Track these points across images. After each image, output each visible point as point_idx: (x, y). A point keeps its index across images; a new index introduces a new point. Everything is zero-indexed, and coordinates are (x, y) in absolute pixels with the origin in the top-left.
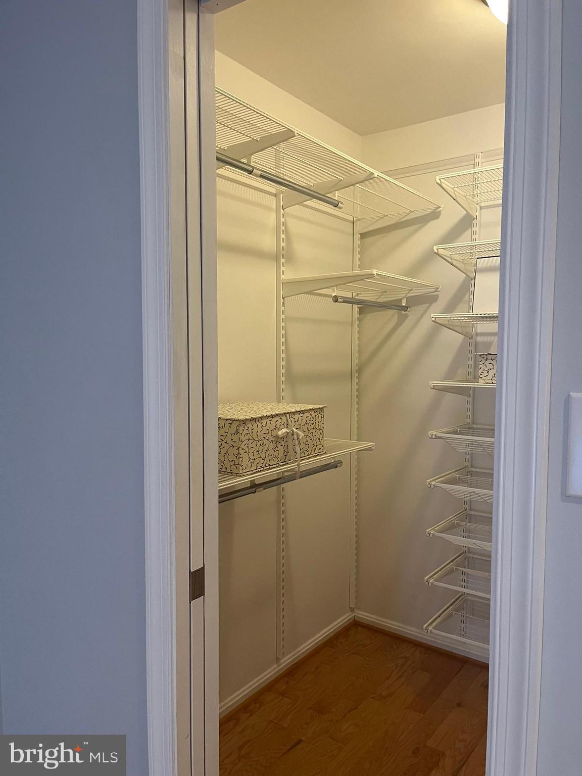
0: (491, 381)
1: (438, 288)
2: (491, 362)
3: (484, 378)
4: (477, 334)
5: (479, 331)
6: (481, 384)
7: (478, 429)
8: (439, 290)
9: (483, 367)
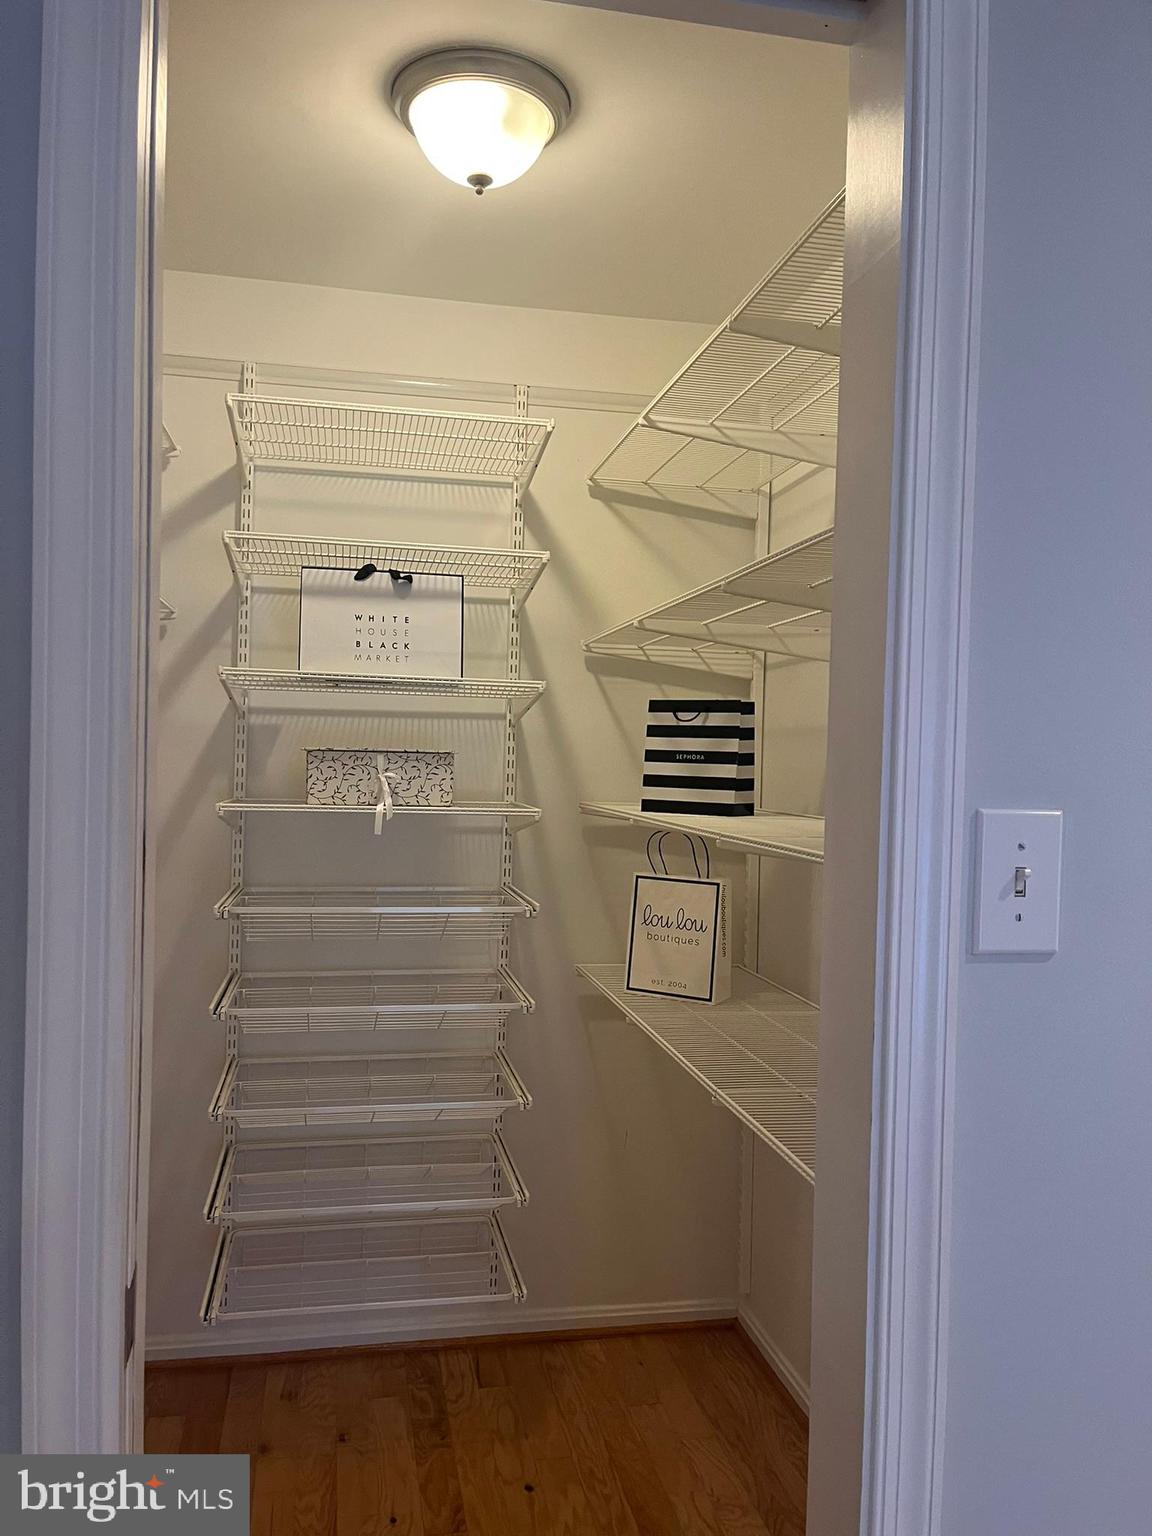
0: (331, 801)
1: (173, 613)
2: (331, 764)
3: (318, 795)
4: (251, 710)
5: (252, 704)
6: (313, 805)
7: (258, 894)
8: (173, 616)
9: (315, 773)
